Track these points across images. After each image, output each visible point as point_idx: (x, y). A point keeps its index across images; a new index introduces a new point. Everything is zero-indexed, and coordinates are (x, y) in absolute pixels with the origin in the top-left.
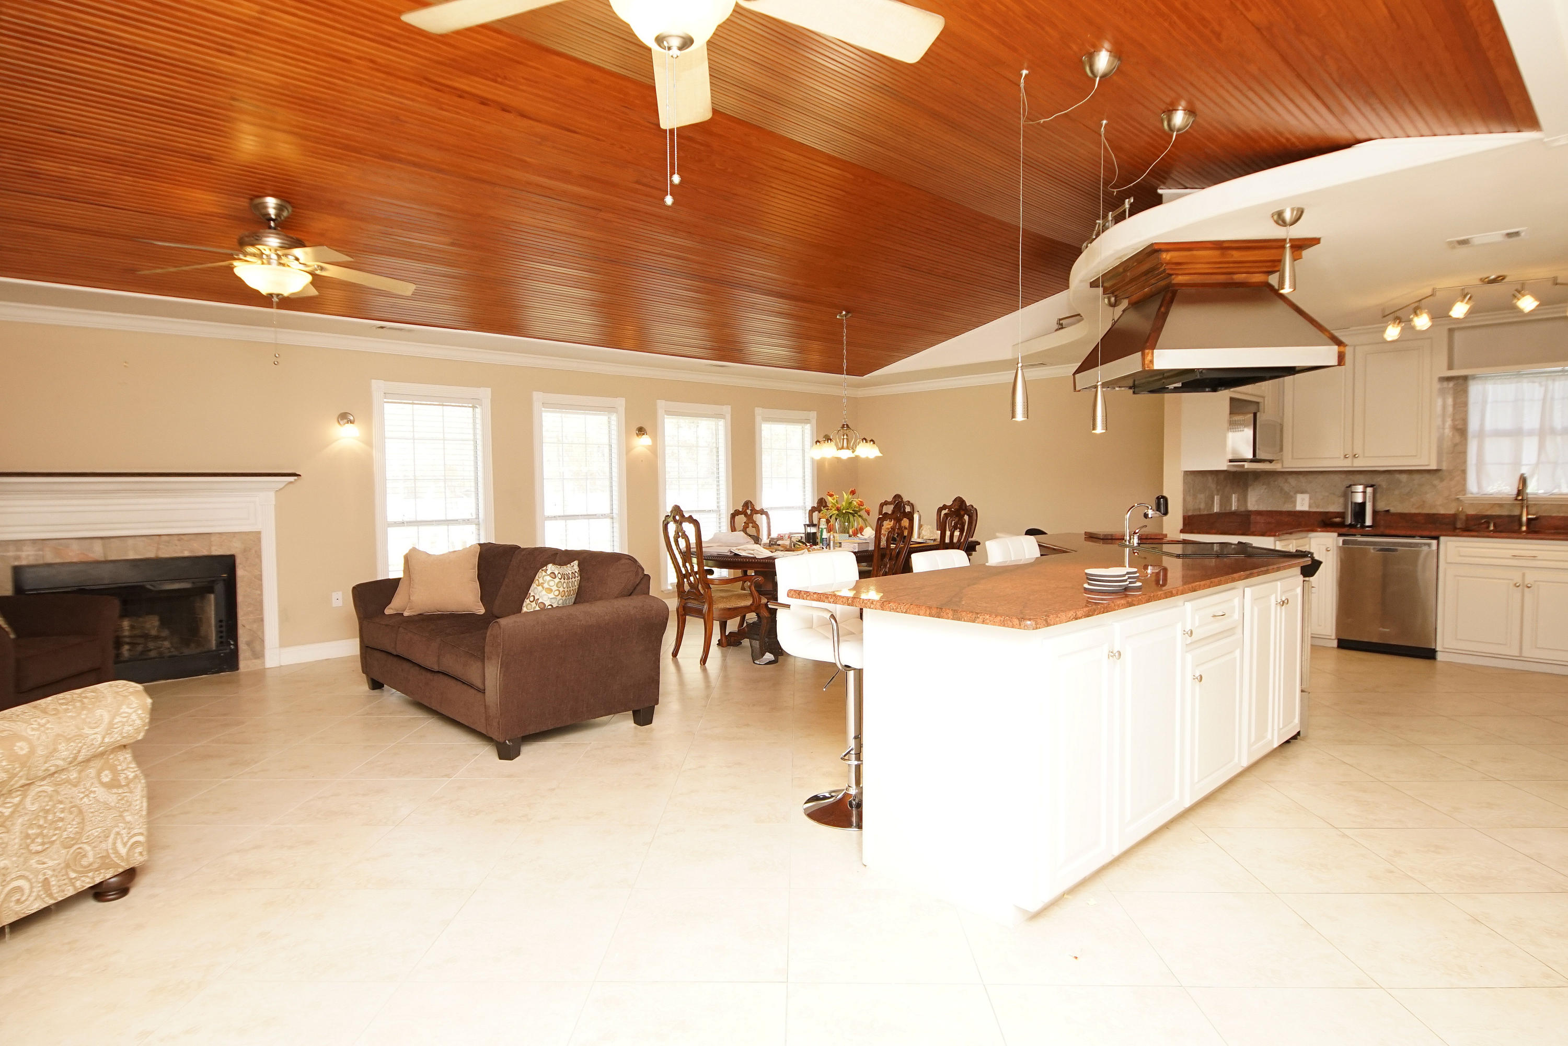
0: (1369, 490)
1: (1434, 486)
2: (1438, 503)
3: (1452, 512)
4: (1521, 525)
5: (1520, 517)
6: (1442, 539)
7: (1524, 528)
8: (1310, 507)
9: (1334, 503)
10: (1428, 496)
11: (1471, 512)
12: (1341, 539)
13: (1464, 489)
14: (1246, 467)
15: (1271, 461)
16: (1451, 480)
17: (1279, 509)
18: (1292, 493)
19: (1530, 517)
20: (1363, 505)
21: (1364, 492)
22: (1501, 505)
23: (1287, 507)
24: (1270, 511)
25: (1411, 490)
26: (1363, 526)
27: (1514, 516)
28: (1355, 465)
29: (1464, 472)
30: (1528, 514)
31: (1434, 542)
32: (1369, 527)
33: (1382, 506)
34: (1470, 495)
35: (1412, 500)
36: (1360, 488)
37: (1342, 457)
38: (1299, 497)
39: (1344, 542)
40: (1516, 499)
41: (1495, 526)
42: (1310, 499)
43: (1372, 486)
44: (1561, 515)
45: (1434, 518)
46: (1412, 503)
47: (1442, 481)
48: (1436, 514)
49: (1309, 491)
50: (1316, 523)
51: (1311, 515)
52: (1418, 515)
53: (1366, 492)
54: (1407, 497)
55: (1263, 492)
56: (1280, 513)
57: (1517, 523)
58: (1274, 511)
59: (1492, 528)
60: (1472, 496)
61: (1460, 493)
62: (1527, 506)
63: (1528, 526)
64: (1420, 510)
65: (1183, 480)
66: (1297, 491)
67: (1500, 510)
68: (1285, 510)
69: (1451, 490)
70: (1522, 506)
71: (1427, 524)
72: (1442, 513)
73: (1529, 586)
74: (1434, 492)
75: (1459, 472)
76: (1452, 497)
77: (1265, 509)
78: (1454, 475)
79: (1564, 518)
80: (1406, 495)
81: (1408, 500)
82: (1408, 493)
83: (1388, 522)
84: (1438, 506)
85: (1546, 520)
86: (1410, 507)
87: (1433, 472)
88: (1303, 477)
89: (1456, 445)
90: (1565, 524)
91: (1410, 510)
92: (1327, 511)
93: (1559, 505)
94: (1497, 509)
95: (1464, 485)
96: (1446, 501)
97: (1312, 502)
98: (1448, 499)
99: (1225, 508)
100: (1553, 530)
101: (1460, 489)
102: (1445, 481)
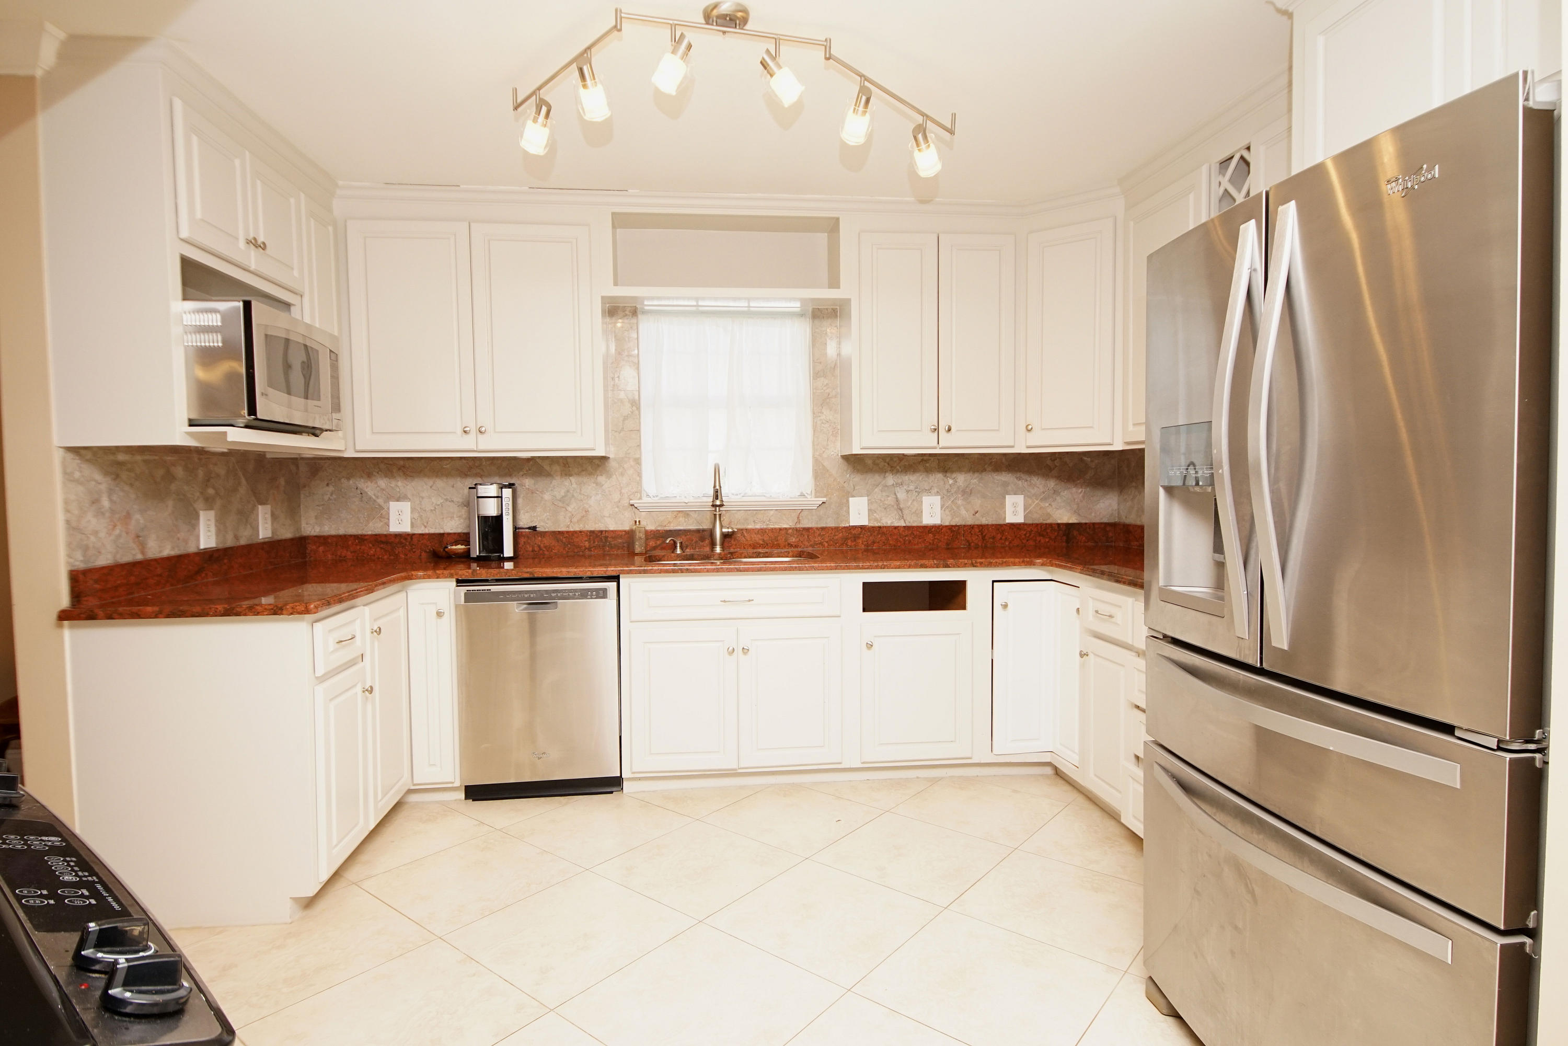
0: (507, 493)
1: (599, 485)
2: (606, 513)
3: (625, 525)
4: (713, 544)
5: (711, 533)
6: (624, 580)
7: (718, 549)
8: (412, 525)
9: (452, 518)
10: (592, 501)
11: (650, 526)
12: (464, 589)
13: (639, 492)
14: (230, 439)
15: (314, 432)
16: (622, 474)
17: (360, 532)
18: (380, 501)
19: (725, 530)
20: (499, 519)
21: (500, 497)
22: (686, 514)
23: (373, 528)
24: (340, 536)
25: (568, 491)
26: (503, 559)
27: (704, 530)
28: (481, 447)
29: (638, 461)
30: (722, 527)
31: (614, 585)
32: (509, 559)
33: (525, 521)
34: (645, 499)
35: (569, 509)
36: (492, 490)
37: (459, 431)
38: (394, 506)
39: (469, 597)
40: (713, 506)
41: (681, 547)
42: (413, 510)
43: (511, 486)
44: (758, 526)
45: (601, 538)
46: (569, 514)
47: (609, 476)
48: (604, 532)
49: (409, 496)
50: (424, 555)
51: (415, 540)
52: (580, 534)
53: (501, 497)
54: (560, 504)
55: (329, 499)
56: (360, 539)
57: (707, 542)
58: (351, 536)
59: (679, 551)
60: (649, 500)
61: (634, 495)
62: (720, 515)
63: (722, 545)
64: (581, 525)
65: (65, 473)
66: (389, 498)
67: (685, 521)
68: (370, 533)
69: (623, 491)
70: (715, 515)
71: (592, 549)
72: (612, 529)
73: (745, 651)
74: (600, 495)
75: (632, 463)
76: (625, 502)
77: (333, 533)
78: (625, 466)
79: (762, 531)
80: (560, 501)
81: (564, 509)
82: (563, 497)
83: (536, 549)
84: (605, 518)
85: (742, 534)
86: (568, 520)
87: (597, 462)
88: (399, 469)
89: (625, 418)
90: (763, 540)
91: (568, 527)
92: (442, 531)
93: (755, 512)
94: (682, 519)
95: (640, 483)
96: (617, 509)
97: (416, 516)
98: (618, 507)
99: (236, 537)
100: (751, 551)
101: (635, 489)
102: (614, 477)
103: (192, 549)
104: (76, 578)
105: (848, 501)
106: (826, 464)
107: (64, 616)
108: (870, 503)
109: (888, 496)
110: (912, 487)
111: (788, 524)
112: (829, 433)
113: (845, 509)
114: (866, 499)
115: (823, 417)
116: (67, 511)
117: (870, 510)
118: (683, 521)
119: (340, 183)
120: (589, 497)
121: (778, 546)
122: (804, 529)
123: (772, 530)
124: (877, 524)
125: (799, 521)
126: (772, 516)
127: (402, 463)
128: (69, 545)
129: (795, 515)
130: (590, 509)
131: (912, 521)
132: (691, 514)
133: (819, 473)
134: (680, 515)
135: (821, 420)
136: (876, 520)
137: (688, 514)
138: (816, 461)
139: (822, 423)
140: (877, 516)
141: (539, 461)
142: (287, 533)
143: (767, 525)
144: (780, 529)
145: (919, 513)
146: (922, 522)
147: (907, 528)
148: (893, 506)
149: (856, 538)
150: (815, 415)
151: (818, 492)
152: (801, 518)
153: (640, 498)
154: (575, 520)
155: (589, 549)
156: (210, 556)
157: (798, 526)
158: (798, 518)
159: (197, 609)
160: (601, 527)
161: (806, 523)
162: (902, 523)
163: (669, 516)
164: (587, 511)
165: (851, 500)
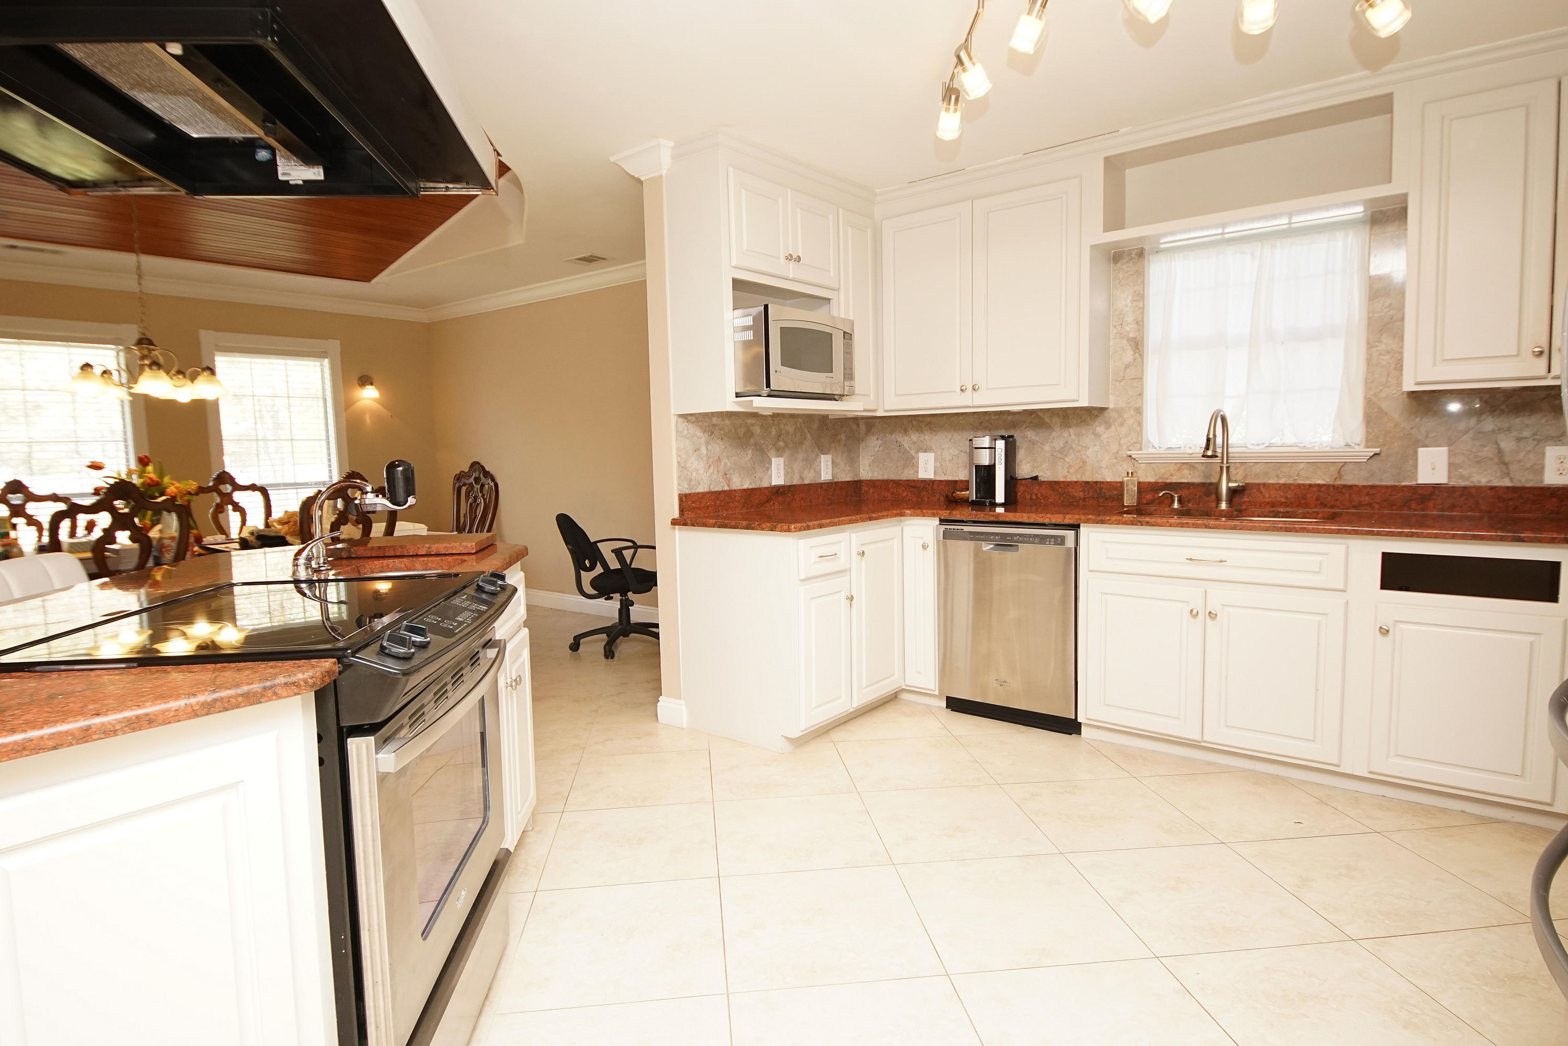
0: (1000, 444)
1: (1098, 436)
2: (1103, 464)
3: (1121, 476)
4: (1218, 500)
5: (1217, 486)
6: (1084, 530)
7: (1224, 506)
8: (935, 473)
10: (1090, 453)
11: (1149, 477)
12: (943, 528)
13: (1139, 443)
14: (754, 405)
15: (833, 397)
16: (1121, 425)
17: (896, 478)
18: (913, 452)
19: (1231, 485)
20: (991, 469)
21: (992, 448)
22: (1191, 466)
23: (906, 474)
24: (884, 481)
25: (1067, 443)
26: (994, 505)
27: (1210, 484)
28: (977, 403)
29: (1139, 411)
30: (1229, 480)
31: (1070, 534)
32: (1001, 505)
33: (1024, 470)
34: (1145, 450)
35: (1067, 460)
36: (986, 441)
37: (958, 390)
38: (922, 456)
39: (947, 535)
40: (1203, 456)
41: (1180, 501)
42: (936, 460)
43: (1006, 437)
44: (1282, 481)
45: (1096, 489)
46: (1068, 465)
47: (1108, 427)
48: (1099, 483)
49: (934, 447)
50: (942, 499)
51: (935, 486)
52: (1075, 484)
53: (995, 448)
54: (1059, 455)
55: (878, 451)
56: (897, 483)
57: (1213, 497)
58: (891, 481)
59: (1176, 506)
60: (1151, 450)
61: (1134, 446)
63: (1230, 501)
64: (1078, 476)
65: (677, 431)
66: (919, 450)
67: (1190, 474)
68: (905, 479)
69: (1122, 442)
70: (1222, 470)
71: (1086, 500)
72: (1108, 480)
73: (1212, 615)
74: (1098, 446)
75: (1133, 413)
76: (1123, 453)
77: (880, 478)
78: (1125, 416)
79: (1286, 487)
80: (1059, 452)
81: (1062, 460)
82: (1062, 448)
83: (1034, 497)
84: (1103, 469)
85: (1259, 490)
86: (1065, 471)
87: (1096, 412)
88: (927, 425)
89: (1127, 366)
90: (1287, 498)
91: (1066, 477)
92: (957, 479)
93: (1279, 465)
94: (1186, 472)
95: (1140, 434)
96: (1114, 461)
97: (938, 464)
98: (1116, 458)
99: (801, 478)
100: (1268, 509)
101: (1134, 440)
102: (1113, 427)
103: (765, 484)
104: (683, 498)
105: (1416, 453)
106: (1384, 405)
107: (674, 522)
108: (1451, 454)
109: (1484, 446)
110: (1526, 433)
111: (1323, 479)
112: (1390, 366)
113: (1411, 462)
114: (1444, 450)
115: (1382, 347)
116: (679, 456)
117: (1450, 465)
118: (1188, 474)
119: (878, 191)
120: (1087, 448)
121: (1306, 505)
122: (1345, 486)
123: (1299, 486)
124: (1463, 483)
125: (1339, 477)
126: (1302, 469)
127: (928, 419)
128: (679, 477)
129: (1333, 469)
130: (1087, 460)
131: (1523, 479)
132: (1198, 465)
133: (1374, 417)
134: (1185, 466)
135: (1378, 351)
136: (1462, 477)
137: (1194, 467)
138: (1370, 404)
139: (1380, 354)
140: (1464, 473)
141: (1040, 414)
142: (846, 477)
143: (1295, 480)
144: (1310, 485)
145: (1538, 469)
146: (1542, 481)
147: (1514, 489)
148: (1491, 459)
150: (1370, 345)
151: (1369, 441)
152: (1342, 473)
153: (1140, 449)
154: (1072, 470)
155: (1084, 499)
156: (778, 491)
157: (1338, 482)
158: (1339, 472)
159: (733, 523)
160: (1098, 478)
161: (1350, 479)
162: (1506, 483)
163: (1172, 468)
164: (1084, 462)
165: (1422, 451)
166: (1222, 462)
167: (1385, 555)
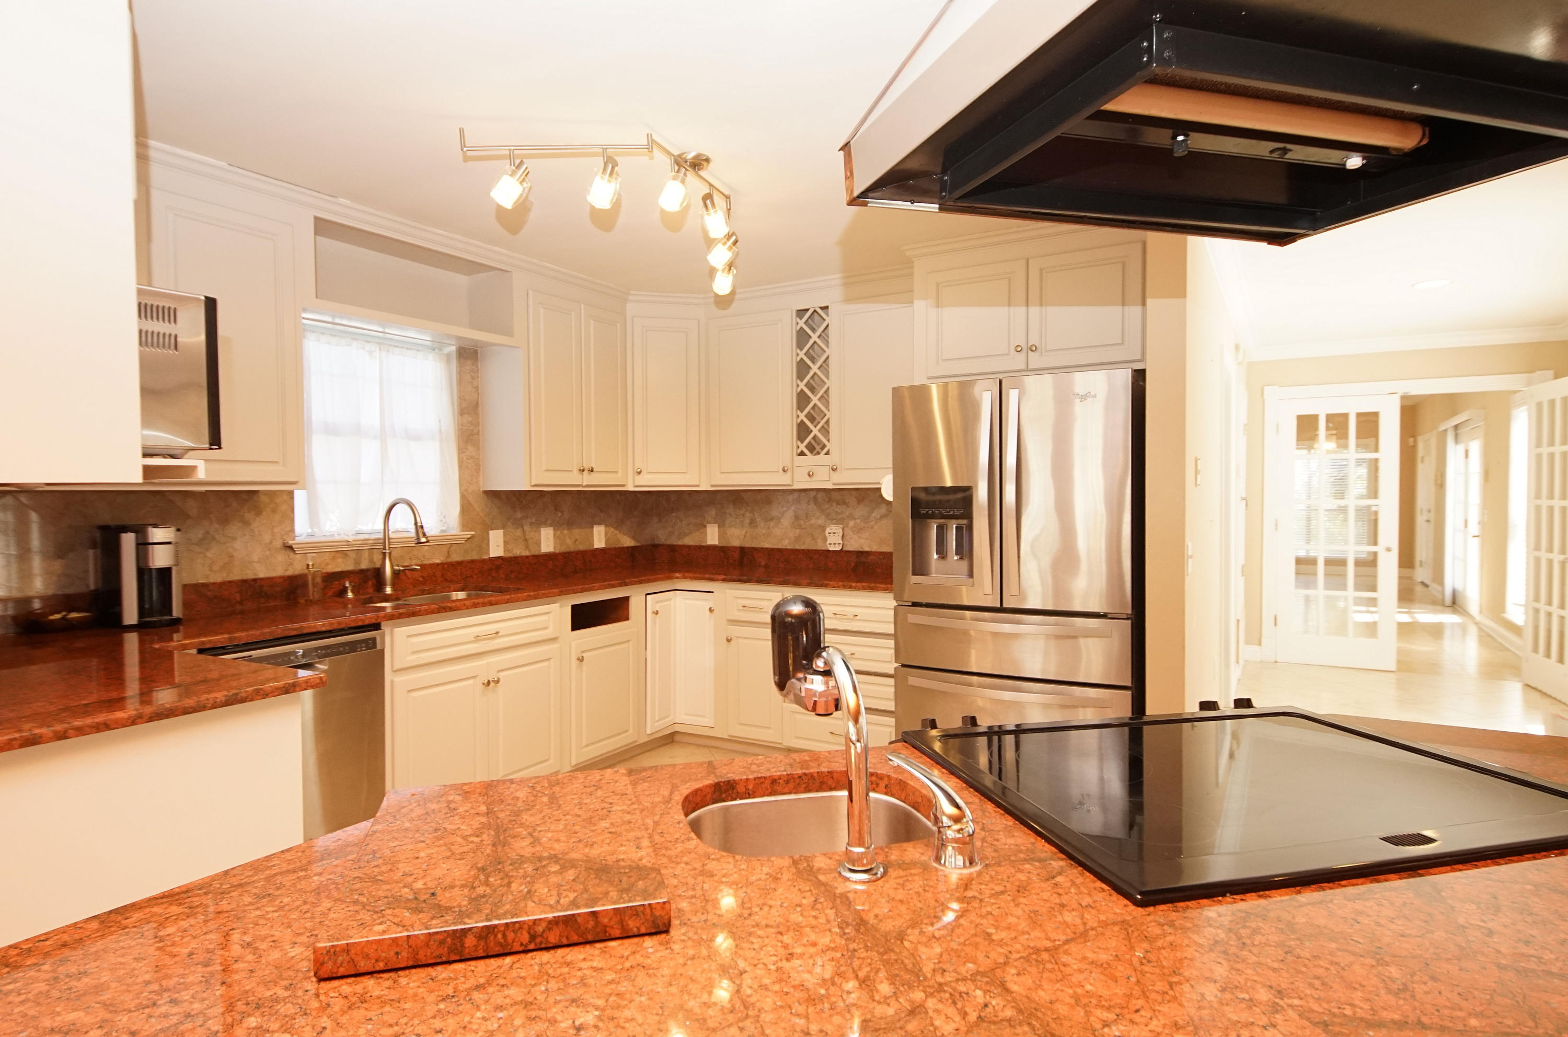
2: (255, 558)
4: (383, 584)
5: (379, 572)
6: (386, 628)
10: (238, 544)
13: (292, 530)
16: (272, 512)
19: (396, 568)
20: (168, 573)
22: (344, 554)
27: (370, 570)
30: (392, 566)
34: (298, 540)
35: (209, 554)
36: (160, 534)
41: (350, 591)
45: (254, 588)
48: (256, 581)
52: (226, 585)
59: (349, 595)
60: (304, 539)
61: (288, 533)
62: (390, 553)
63: (394, 586)
69: (275, 529)
70: (384, 554)
72: (265, 576)
73: (496, 683)
74: (248, 536)
75: (285, 498)
76: (278, 543)
78: (277, 501)
90: (423, 577)
94: (338, 560)
95: (293, 521)
96: (268, 553)
98: (269, 550)
100: (415, 588)
101: (288, 528)
102: (264, 513)
105: (488, 534)
106: (471, 498)
108: (505, 535)
109: (518, 529)
110: (533, 520)
111: (440, 559)
112: (473, 469)
113: (486, 542)
114: (501, 531)
115: (468, 453)
117: (505, 542)
118: (341, 562)
120: (234, 539)
122: (453, 563)
123: (429, 566)
124: (511, 555)
125: (449, 555)
126: (426, 551)
129: (445, 549)
130: (235, 554)
131: (535, 551)
132: (349, 553)
133: (466, 508)
134: (339, 555)
135: (465, 456)
136: (510, 551)
137: (346, 555)
138: (463, 497)
139: (467, 459)
140: (511, 547)
145: (538, 544)
146: (542, 550)
147: (535, 557)
148: (521, 538)
149: (498, 568)
150: (461, 451)
151: (465, 526)
152: (451, 553)
153: (294, 539)
154: (215, 568)
155: (241, 603)
157: (449, 560)
158: (449, 552)
160: (250, 575)
161: (456, 557)
162: (527, 553)
163: (327, 557)
164: (232, 557)
165: (491, 532)
166: (384, 548)
167: (573, 607)
